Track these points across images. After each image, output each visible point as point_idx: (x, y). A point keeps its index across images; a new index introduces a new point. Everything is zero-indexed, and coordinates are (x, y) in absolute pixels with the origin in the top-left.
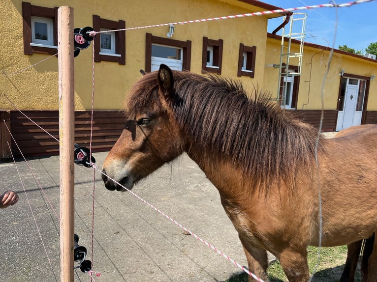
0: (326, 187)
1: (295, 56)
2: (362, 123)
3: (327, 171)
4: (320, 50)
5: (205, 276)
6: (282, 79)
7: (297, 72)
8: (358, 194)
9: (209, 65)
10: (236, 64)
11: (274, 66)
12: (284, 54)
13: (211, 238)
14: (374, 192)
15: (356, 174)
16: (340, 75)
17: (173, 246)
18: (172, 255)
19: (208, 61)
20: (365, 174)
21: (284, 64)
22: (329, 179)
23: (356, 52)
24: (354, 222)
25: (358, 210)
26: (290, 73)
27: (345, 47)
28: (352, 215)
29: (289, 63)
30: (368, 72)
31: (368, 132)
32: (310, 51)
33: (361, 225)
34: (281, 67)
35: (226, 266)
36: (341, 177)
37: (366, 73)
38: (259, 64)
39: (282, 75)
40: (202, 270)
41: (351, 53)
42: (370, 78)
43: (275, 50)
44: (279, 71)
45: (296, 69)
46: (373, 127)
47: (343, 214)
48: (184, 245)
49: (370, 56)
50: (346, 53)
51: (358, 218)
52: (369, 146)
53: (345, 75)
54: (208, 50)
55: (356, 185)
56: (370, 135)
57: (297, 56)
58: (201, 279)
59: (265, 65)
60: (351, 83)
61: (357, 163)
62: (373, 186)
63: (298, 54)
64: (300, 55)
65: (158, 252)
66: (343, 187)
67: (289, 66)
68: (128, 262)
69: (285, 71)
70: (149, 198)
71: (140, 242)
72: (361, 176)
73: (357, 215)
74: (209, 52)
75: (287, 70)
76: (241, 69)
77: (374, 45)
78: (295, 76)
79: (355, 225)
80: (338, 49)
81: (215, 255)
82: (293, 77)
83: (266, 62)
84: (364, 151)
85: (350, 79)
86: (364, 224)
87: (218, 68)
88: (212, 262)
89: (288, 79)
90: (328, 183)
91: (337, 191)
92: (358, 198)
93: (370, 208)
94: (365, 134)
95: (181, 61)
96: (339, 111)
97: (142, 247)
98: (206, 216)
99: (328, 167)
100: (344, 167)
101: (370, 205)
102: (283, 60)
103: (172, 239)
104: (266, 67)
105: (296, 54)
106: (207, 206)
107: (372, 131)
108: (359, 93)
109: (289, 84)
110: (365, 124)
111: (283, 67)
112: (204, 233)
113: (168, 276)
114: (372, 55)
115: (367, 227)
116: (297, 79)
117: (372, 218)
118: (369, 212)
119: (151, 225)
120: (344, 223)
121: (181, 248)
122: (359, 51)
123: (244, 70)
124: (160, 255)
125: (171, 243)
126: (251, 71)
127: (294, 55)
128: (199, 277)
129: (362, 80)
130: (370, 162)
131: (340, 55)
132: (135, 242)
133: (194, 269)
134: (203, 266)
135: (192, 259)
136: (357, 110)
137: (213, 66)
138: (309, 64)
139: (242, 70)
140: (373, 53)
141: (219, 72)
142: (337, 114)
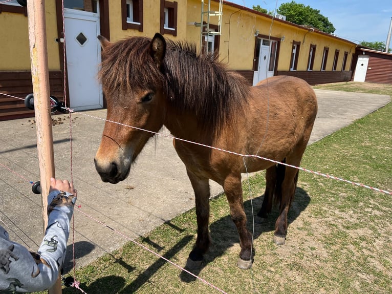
0: (255, 124)
1: (214, 15)
2: (274, 75)
3: (254, 111)
4: (237, 10)
5: (153, 219)
6: (204, 38)
7: (217, 31)
8: (274, 127)
9: (130, 21)
10: (158, 21)
11: (196, 24)
12: (204, 11)
13: (154, 189)
14: (284, 125)
15: (272, 112)
16: (255, 36)
17: (119, 200)
18: (119, 207)
19: (128, 16)
20: (278, 112)
21: (204, 23)
22: (256, 117)
23: (268, 13)
24: (272, 149)
25: (275, 139)
26: (211, 32)
27: (259, 7)
28: (271, 144)
29: (209, 22)
30: (279, 33)
31: (280, 81)
32: (228, 10)
33: (277, 151)
34: (202, 25)
35: (170, 209)
36: (263, 115)
37: (277, 34)
38: (181, 21)
39: (203, 34)
40: (150, 214)
41: (263, 13)
42: (280, 39)
43: (195, 7)
44: (200, 29)
45: (216, 28)
46: (284, 77)
47: (265, 143)
48: (129, 198)
49: (281, 17)
50: (260, 13)
51: (274, 146)
52: (281, 91)
53: (260, 36)
54: (127, 3)
55: (273, 121)
56: (281, 83)
57: (217, 15)
58: (150, 221)
59: (187, 23)
60: (264, 44)
61: (273, 103)
62: (284, 121)
63: (217, 12)
64: (219, 14)
65: (105, 207)
66: (265, 122)
67: (210, 24)
68: (77, 218)
69: (206, 30)
70: (83, 161)
71: (85, 201)
72: (276, 114)
73: (274, 143)
74: (128, 6)
75: (208, 29)
76: (164, 26)
77: (284, 6)
78: (215, 36)
79: (272, 151)
80: (252, 9)
81: (159, 202)
82: (214, 36)
83: (187, 20)
84: (277, 95)
85: (264, 41)
86: (278, 150)
87: (139, 24)
88: (157, 208)
89: (209, 39)
90: (256, 120)
91: (261, 126)
92: (275, 130)
93: (282, 138)
94: (278, 82)
95: (98, 14)
96: (255, 72)
97: (87, 204)
98: (146, 172)
99: (255, 108)
100: (264, 107)
101: (282, 135)
102: (204, 19)
103: (117, 194)
104: (188, 26)
105: (216, 12)
106: (144, 163)
107: (282, 80)
108: (271, 54)
109: (210, 43)
110: (277, 75)
111: (204, 25)
112: (146, 186)
113: (120, 224)
114: (282, 16)
115: (280, 151)
116: (217, 38)
117: (284, 145)
118: (282, 141)
119: (92, 184)
120: (266, 150)
121: (127, 201)
122: (271, 11)
123: (166, 27)
124: (108, 208)
125: (116, 197)
126: (174, 29)
127: (214, 13)
128: (148, 220)
129: (274, 41)
130: (281, 103)
131: (255, 15)
132: (80, 201)
133: (142, 215)
134: (150, 211)
135: (139, 208)
136: (269, 70)
137: (134, 21)
138: (227, 24)
139: (165, 28)
140: (283, 14)
141: (140, 29)
142: (253, 74)
